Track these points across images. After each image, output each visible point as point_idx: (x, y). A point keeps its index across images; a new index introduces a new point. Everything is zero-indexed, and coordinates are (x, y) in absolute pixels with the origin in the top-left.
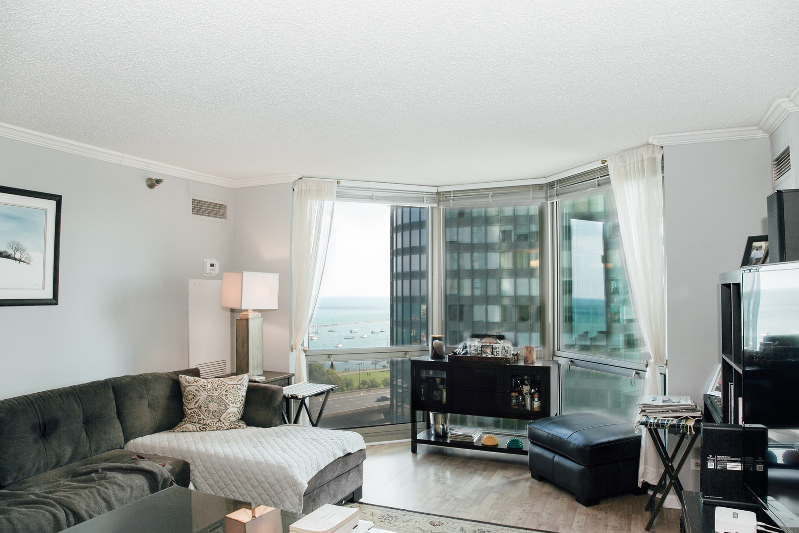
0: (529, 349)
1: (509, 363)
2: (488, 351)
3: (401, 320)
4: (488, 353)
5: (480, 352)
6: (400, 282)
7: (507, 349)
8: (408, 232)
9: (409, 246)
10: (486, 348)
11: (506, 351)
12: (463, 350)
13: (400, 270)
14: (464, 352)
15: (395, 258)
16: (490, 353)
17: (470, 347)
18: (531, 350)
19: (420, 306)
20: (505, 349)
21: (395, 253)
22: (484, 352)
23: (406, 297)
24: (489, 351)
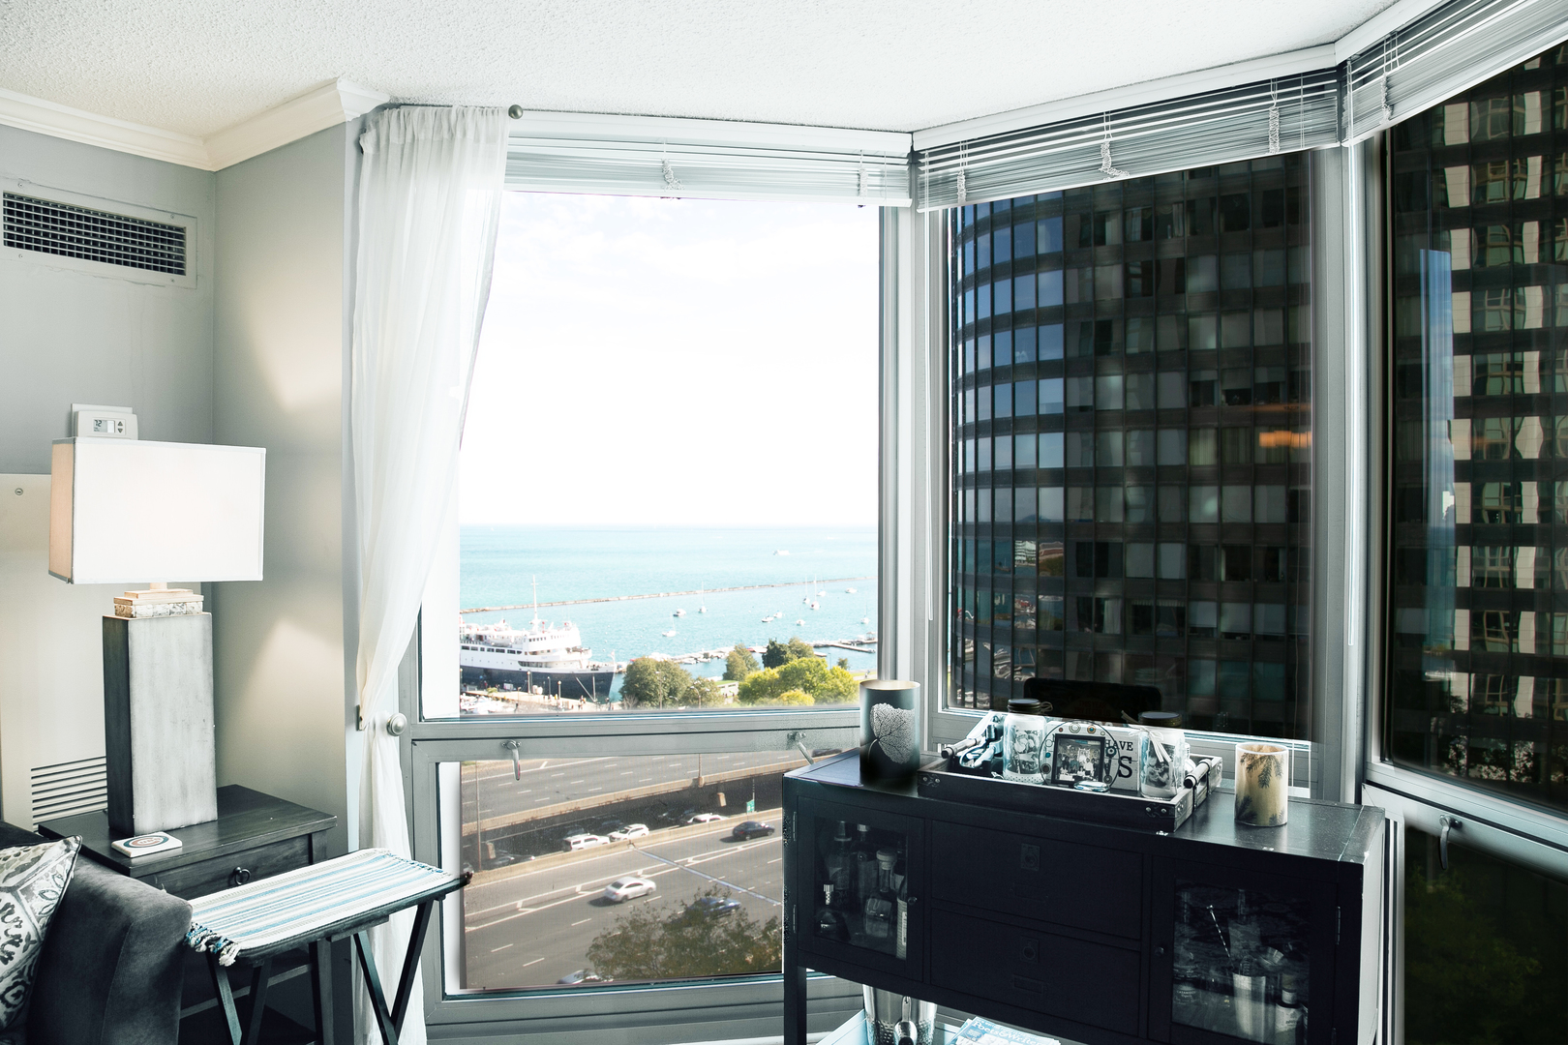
0: (1261, 767)
1: (1169, 828)
2: (1082, 758)
3: (973, 574)
4: (1080, 767)
5: (1050, 761)
6: (970, 493)
7: (1161, 754)
8: (988, 389)
9: (989, 417)
10: (1076, 746)
11: (1158, 764)
12: (986, 746)
13: (970, 468)
14: (987, 755)
15: (960, 444)
16: (1089, 767)
17: (1014, 738)
18: (1266, 772)
19: (1014, 542)
20: (1153, 754)
21: (961, 433)
22: (1066, 764)
23: (984, 524)
24: (1085, 758)
